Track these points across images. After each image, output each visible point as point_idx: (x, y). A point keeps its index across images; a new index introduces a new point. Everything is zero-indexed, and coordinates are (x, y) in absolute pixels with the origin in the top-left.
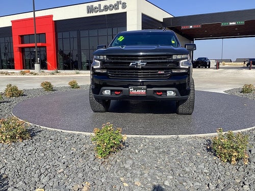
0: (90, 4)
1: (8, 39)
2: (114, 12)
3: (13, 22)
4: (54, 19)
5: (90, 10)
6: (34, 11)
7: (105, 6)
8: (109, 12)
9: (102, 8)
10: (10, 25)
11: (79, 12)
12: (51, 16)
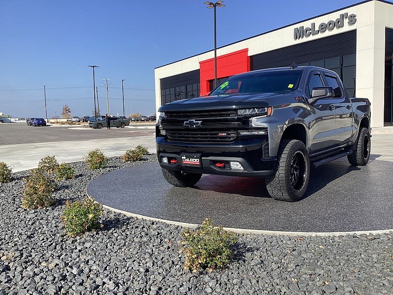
0: (298, 26)
1: (195, 86)
2: (336, 31)
3: (201, 63)
4: (250, 54)
5: (298, 34)
6: (215, 49)
7: (322, 25)
8: (327, 33)
9: (317, 28)
10: (197, 67)
11: (284, 39)
12: (246, 50)
